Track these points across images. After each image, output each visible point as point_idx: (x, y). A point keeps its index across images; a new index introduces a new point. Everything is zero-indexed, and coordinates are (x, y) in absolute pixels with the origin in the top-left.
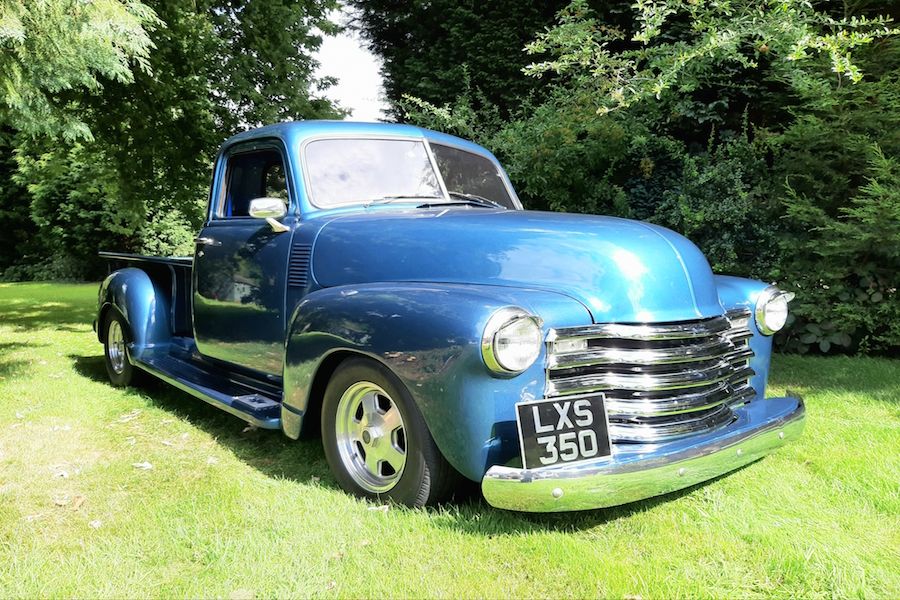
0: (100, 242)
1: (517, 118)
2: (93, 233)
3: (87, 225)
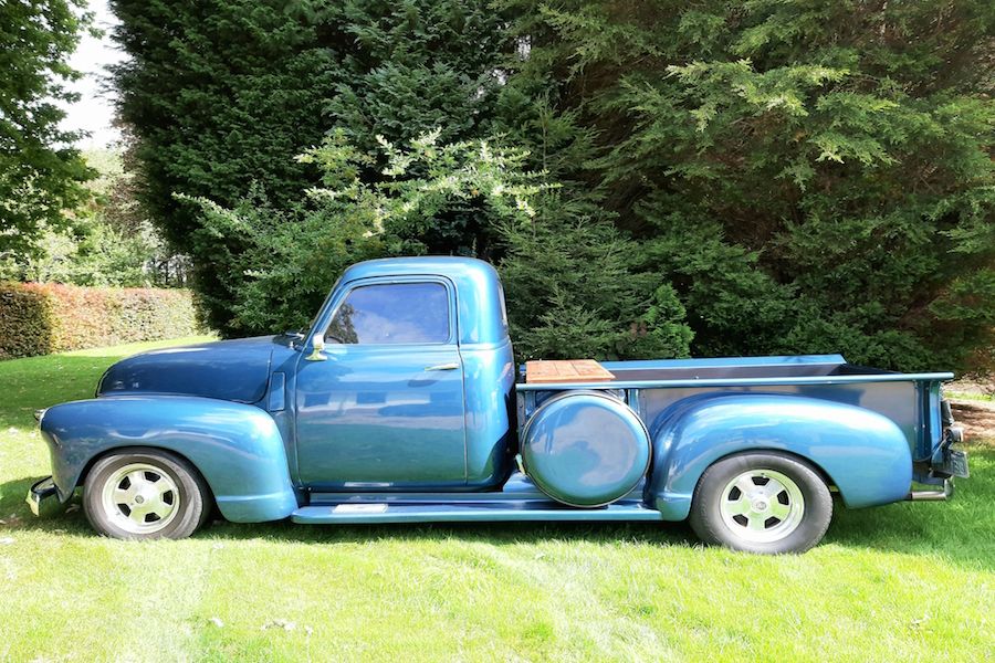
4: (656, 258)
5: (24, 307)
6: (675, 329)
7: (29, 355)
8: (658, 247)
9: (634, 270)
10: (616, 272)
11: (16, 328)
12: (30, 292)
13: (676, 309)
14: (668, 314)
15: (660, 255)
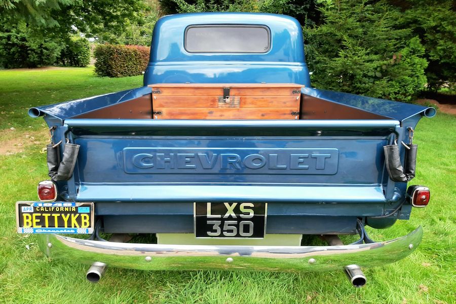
0: (11, 49)
1: (222, 9)
2: (7, 44)
3: (4, 40)
4: (409, 20)
5: (126, 55)
6: (417, 60)
7: (130, 76)
8: (410, 14)
9: (396, 27)
10: (385, 29)
11: (124, 64)
12: (128, 49)
13: (419, 49)
14: (414, 52)
15: (411, 19)
